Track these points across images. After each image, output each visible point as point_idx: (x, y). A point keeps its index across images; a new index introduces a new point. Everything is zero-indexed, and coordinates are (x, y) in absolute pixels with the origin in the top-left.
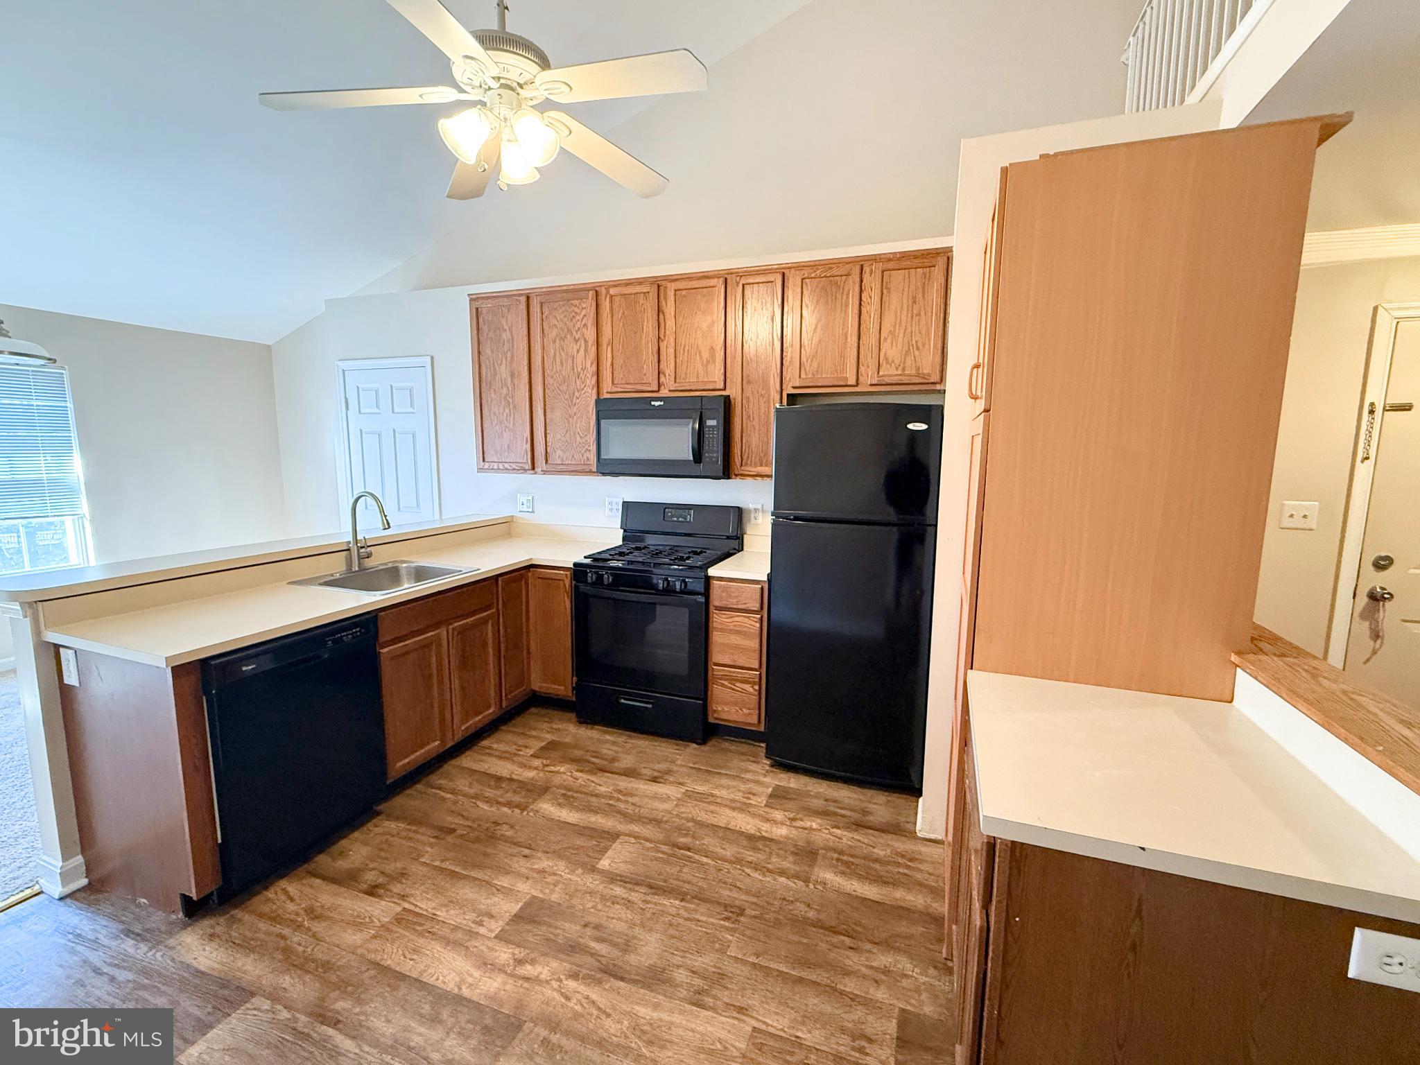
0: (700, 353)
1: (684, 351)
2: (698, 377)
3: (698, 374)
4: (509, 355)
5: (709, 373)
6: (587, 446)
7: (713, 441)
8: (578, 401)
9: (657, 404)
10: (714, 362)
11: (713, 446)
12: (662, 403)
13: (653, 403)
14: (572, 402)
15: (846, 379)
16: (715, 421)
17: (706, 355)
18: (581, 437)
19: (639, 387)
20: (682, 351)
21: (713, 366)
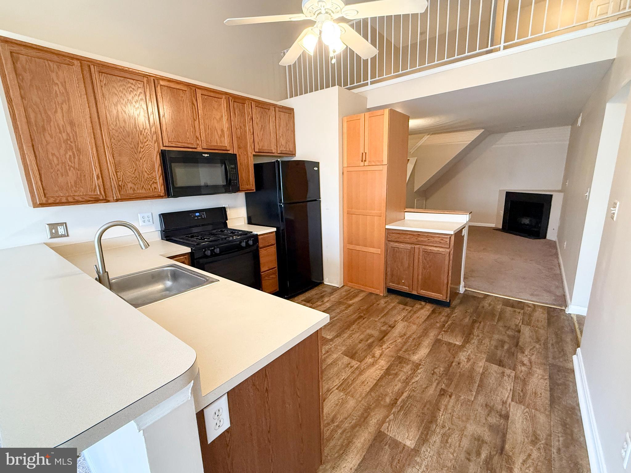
0: (217, 131)
1: (209, 129)
2: (217, 143)
3: (217, 142)
4: (65, 107)
5: (222, 141)
6: (153, 180)
7: (234, 175)
8: (142, 150)
9: (206, 155)
10: (224, 137)
11: (234, 178)
12: (208, 155)
13: (203, 155)
14: (137, 150)
15: (272, 150)
16: (234, 165)
17: (220, 132)
18: (148, 174)
19: (186, 145)
20: (207, 129)
21: (224, 139)
